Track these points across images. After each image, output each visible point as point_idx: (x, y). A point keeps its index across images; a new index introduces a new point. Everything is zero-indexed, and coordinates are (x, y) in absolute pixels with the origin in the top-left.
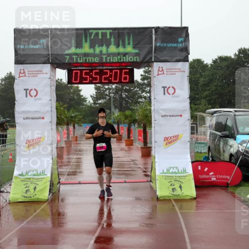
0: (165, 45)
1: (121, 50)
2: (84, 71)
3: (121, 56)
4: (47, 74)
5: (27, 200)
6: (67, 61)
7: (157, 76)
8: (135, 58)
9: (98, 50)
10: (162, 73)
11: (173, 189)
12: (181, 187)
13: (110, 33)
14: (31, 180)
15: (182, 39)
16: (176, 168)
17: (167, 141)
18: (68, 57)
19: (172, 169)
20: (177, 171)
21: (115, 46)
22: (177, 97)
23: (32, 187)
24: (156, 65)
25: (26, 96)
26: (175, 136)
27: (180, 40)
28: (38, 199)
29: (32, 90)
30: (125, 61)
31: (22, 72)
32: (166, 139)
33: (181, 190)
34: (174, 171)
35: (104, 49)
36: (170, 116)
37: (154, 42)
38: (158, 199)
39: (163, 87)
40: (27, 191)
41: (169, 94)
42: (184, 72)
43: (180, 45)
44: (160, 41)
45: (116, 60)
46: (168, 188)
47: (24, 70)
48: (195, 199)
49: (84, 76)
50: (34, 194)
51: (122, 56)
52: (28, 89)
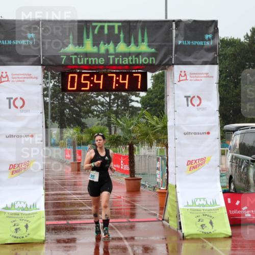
0: (189, 43)
1: (133, 48)
2: (83, 75)
3: (132, 57)
4: (37, 78)
5: (18, 241)
6: (63, 63)
7: (178, 83)
8: (151, 59)
9: (103, 48)
10: (185, 78)
11: (202, 226)
12: (211, 223)
13: (119, 27)
14: (20, 216)
15: (210, 36)
16: (204, 199)
17: (190, 166)
18: (65, 57)
19: (198, 200)
20: (205, 203)
21: (125, 44)
22: (204, 109)
23: (22, 225)
24: (177, 69)
25: (10, 107)
26: (202, 159)
27: (207, 37)
28: (33, 239)
29: (16, 99)
30: (138, 63)
31: (4, 75)
32: (190, 162)
33: (212, 226)
34: (201, 203)
35: (111, 47)
36: (195, 133)
37: (174, 39)
38: (184, 238)
39: (185, 97)
40: (16, 230)
41: (194, 105)
42: (213, 77)
43: (208, 43)
44: (182, 38)
45: (126, 61)
46: (196, 224)
47: (6, 73)
48: (230, 237)
49: (83, 81)
50: (27, 233)
51: (134, 56)
52: (12, 98)
